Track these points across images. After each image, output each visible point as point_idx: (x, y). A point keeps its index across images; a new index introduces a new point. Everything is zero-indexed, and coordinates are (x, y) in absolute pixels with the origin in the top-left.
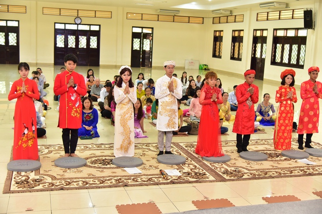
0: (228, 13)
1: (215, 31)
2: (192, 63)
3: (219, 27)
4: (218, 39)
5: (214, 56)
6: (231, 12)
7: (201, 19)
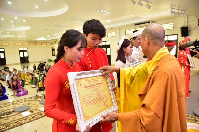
0: (56, 40)
1: (52, 47)
2: (45, 59)
3: (53, 46)
4: (53, 50)
5: (53, 56)
6: (57, 40)
7: (46, 43)
